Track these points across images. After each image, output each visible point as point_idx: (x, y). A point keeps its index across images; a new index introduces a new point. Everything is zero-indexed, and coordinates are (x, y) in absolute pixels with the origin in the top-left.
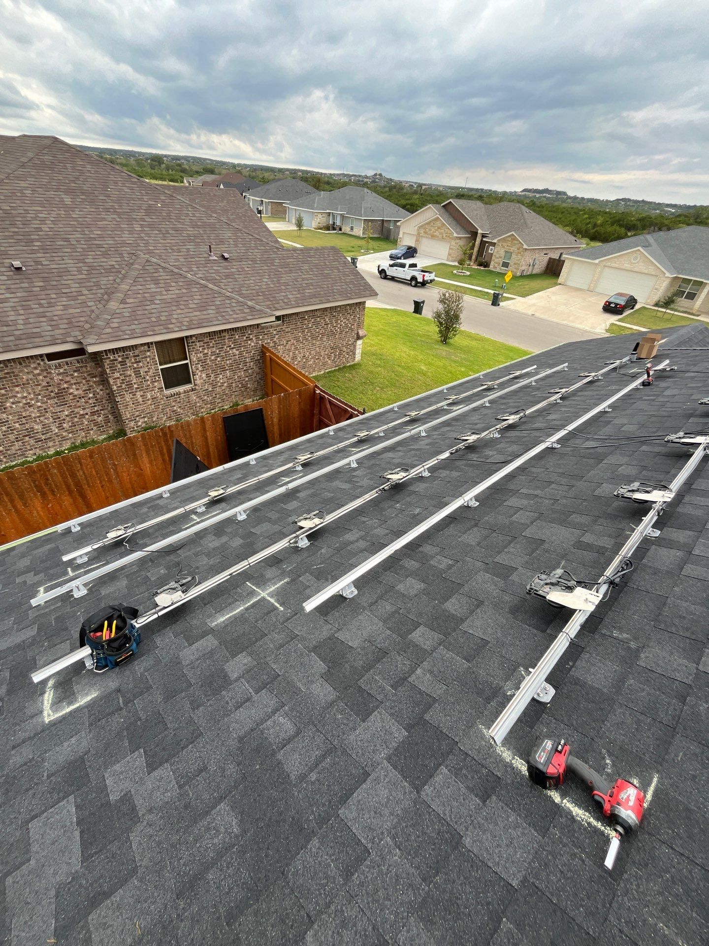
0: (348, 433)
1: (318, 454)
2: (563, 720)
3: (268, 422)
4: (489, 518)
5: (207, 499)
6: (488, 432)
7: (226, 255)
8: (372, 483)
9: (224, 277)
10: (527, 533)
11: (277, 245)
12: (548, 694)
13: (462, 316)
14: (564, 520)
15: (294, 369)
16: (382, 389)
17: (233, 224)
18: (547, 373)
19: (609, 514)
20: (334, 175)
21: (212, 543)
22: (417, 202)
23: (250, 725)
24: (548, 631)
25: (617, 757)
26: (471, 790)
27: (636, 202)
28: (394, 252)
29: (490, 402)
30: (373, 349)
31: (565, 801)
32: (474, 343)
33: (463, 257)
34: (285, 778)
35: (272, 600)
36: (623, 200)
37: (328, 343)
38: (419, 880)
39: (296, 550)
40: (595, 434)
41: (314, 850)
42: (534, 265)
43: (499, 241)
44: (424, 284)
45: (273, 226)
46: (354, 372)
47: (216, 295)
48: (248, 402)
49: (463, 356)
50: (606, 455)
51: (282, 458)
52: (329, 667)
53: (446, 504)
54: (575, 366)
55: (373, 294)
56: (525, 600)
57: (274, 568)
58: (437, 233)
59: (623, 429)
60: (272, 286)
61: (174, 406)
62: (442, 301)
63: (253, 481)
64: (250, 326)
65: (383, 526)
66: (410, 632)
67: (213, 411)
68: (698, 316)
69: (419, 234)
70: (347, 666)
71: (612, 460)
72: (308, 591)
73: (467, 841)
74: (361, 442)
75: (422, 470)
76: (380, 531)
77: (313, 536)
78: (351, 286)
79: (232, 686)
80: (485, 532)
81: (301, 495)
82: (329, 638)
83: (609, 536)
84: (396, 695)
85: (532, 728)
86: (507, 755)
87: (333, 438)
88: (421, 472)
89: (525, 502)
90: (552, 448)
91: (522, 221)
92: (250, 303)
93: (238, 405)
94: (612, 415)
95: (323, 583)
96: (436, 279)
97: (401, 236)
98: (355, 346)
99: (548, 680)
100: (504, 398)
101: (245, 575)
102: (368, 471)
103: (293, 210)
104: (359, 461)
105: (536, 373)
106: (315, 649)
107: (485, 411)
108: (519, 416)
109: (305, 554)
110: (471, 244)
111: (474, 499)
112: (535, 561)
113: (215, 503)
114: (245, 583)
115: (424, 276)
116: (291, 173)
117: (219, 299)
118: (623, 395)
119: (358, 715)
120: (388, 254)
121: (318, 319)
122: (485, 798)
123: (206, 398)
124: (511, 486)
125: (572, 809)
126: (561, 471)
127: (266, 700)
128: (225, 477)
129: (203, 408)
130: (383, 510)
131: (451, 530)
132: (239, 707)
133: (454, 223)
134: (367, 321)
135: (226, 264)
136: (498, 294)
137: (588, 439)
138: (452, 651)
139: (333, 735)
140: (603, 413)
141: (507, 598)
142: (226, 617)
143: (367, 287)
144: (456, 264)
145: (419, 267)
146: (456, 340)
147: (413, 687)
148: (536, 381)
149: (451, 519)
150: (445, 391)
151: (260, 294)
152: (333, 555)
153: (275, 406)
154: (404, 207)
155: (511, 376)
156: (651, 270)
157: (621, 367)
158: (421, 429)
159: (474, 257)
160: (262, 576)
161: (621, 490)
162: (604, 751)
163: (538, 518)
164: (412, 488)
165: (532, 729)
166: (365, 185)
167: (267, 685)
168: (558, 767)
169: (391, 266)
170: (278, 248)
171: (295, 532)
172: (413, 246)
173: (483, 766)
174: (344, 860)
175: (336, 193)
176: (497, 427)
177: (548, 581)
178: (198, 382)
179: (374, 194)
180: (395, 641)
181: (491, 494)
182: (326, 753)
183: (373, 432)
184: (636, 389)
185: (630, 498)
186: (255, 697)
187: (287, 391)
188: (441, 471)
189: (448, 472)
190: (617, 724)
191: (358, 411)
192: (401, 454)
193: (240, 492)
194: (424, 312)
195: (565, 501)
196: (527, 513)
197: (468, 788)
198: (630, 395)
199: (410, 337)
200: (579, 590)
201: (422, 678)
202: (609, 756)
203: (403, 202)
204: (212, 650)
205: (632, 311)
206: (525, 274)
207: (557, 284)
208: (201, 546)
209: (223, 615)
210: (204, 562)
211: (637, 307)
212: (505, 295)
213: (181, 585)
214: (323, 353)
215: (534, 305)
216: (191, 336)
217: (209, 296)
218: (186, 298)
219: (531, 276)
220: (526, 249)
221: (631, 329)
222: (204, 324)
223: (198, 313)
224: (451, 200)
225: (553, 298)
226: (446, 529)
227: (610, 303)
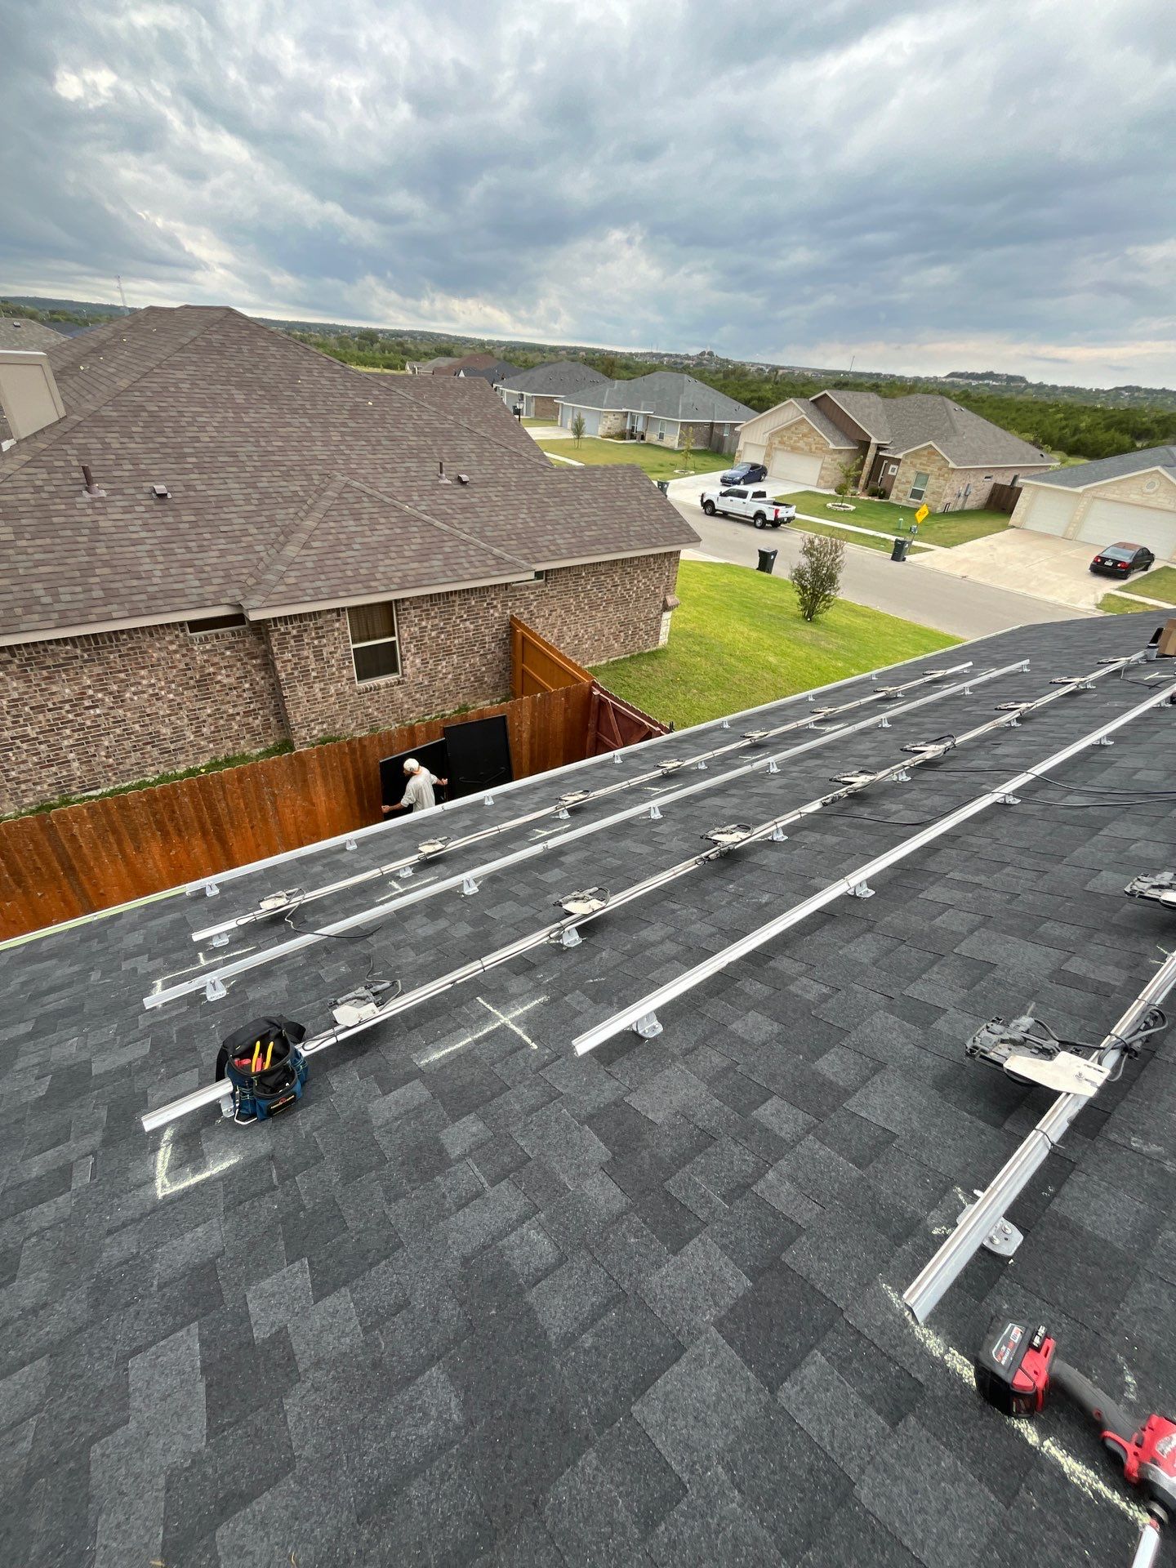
0: (646, 763)
1: (596, 793)
2: (1038, 1292)
3: (513, 739)
4: (894, 919)
5: (416, 857)
6: (888, 771)
7: (465, 477)
8: (685, 846)
9: (459, 511)
10: (963, 949)
11: (542, 463)
12: (1008, 1241)
13: (840, 576)
14: (1031, 931)
15: (560, 655)
16: (701, 691)
17: (478, 430)
18: (991, 675)
19: (1115, 925)
20: (636, 355)
21: (423, 929)
22: (769, 395)
23: (480, 1238)
24: (1006, 1126)
25: (1146, 1373)
26: (867, 1399)
28: (728, 472)
29: (891, 720)
30: (689, 627)
31: (1048, 1443)
32: (859, 621)
33: (844, 481)
34: (540, 1336)
35: (519, 1031)
37: (616, 615)
38: (775, 1552)
39: (559, 950)
40: (1084, 783)
41: (588, 1470)
42: (966, 496)
43: (906, 456)
44: (776, 524)
45: (537, 433)
46: (655, 663)
47: (445, 538)
48: (483, 704)
49: (841, 642)
50: (1105, 822)
51: (536, 798)
52: (614, 1153)
53: (817, 890)
54: (1043, 664)
55: (693, 539)
56: (963, 1067)
57: (522, 978)
58: (801, 444)
59: (1137, 777)
60: (532, 524)
61: (369, 707)
62: (808, 552)
63: (489, 832)
64: (494, 586)
65: (706, 920)
66: (755, 1105)
67: (427, 718)
69: (770, 445)
70: (645, 1153)
71: (1118, 830)
72: (578, 1020)
73: (863, 1493)
74: (668, 777)
75: (773, 829)
76: (701, 929)
77: (588, 929)
78: (657, 526)
79: (453, 1169)
80: (887, 943)
81: (568, 859)
82: (615, 1104)
83: (1118, 964)
84: (730, 1213)
85: (981, 1299)
86: (935, 1344)
87: (620, 768)
88: (769, 834)
89: (958, 895)
90: (1005, 804)
91: (947, 423)
92: (496, 551)
93: (467, 710)
94: (1114, 752)
95: (604, 1008)
96: (798, 516)
97: (740, 447)
98: (659, 622)
99: (1009, 1216)
100: (916, 715)
101: (475, 986)
102: (679, 826)
103: (569, 409)
104: (664, 809)
105: (972, 676)
106: (590, 1120)
107: (882, 736)
108: (943, 747)
109: (574, 959)
110: (858, 461)
111: (865, 885)
112: (979, 999)
113: (427, 864)
114: (474, 998)
115: (777, 511)
116: (568, 353)
117: (450, 544)
118: (1135, 719)
119: (664, 1242)
120: (718, 475)
121: (603, 578)
122: (894, 1418)
123: (418, 696)
124: (932, 865)
125: (1062, 1460)
126: (1022, 844)
127: (507, 1199)
128: (445, 823)
129: (412, 712)
130: (706, 892)
131: (826, 935)
132: (466, 1205)
133: (831, 427)
134: (680, 582)
135: (464, 490)
136: (903, 543)
137: (1070, 792)
138: (830, 1145)
139: (621, 1272)
140: (1098, 747)
141: (928, 1061)
142: (443, 1052)
143: (684, 528)
144: (833, 492)
145: (769, 497)
146: (830, 616)
147: (761, 1202)
148: (971, 689)
149: (824, 916)
150: (811, 699)
151: (513, 537)
152: (622, 963)
153: (526, 712)
154: (747, 403)
155: (928, 679)
157: (1129, 669)
158: (771, 761)
159: (862, 482)
160: (503, 989)
161: (1139, 884)
162: (1120, 1358)
163: (983, 925)
164: (754, 859)
165: (981, 1301)
166: (685, 369)
167: (510, 1172)
168: (1034, 1377)
169: (723, 495)
170: (544, 467)
171: (558, 921)
172: (760, 462)
173: (890, 1359)
174: (641, 1497)
175: (639, 382)
176: (904, 763)
177: (1006, 1036)
178: (408, 671)
179: (699, 383)
180: (728, 1119)
181: (895, 878)
182: (608, 1302)
183: (688, 762)
184: (1159, 709)
185: (1155, 900)
186: (491, 1192)
187: (544, 689)
188: (805, 833)
189: (818, 836)
190: (1145, 1310)
191: (660, 726)
192: (736, 800)
193: (468, 850)
194: (775, 568)
195: (1031, 897)
196: (962, 914)
197: (862, 1395)
198: (1147, 719)
199: (750, 609)
200: (1064, 1057)
201: (776, 1188)
202: (1131, 1369)
203: (747, 395)
204: (420, 1105)
205: (1145, 573)
206: (950, 509)
207: (1007, 527)
208: (405, 932)
209: (439, 1049)
210: (410, 960)
211: (1154, 567)
212: (915, 543)
213: (374, 994)
214: (606, 632)
215: (966, 560)
216: (403, 600)
217: (435, 539)
218: (399, 542)
219: (962, 514)
220: (953, 470)
221: (1143, 604)
222: (424, 582)
223: (415, 565)
224: (826, 392)
225: (1001, 550)
226: (817, 933)
227: (1104, 559)
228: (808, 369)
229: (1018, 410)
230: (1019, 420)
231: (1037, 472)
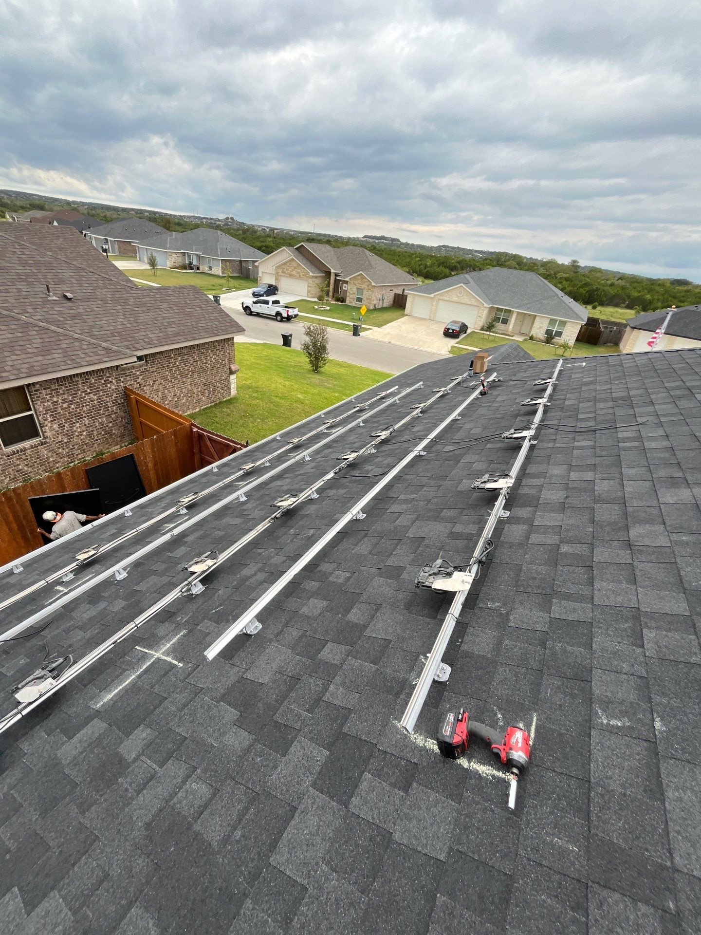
0: (233, 468)
1: (203, 493)
2: (460, 693)
3: (141, 468)
4: (377, 527)
5: (74, 564)
6: (365, 449)
7: (69, 295)
8: (263, 513)
9: (69, 319)
10: (410, 534)
11: (129, 285)
12: (445, 673)
13: (328, 346)
14: (438, 517)
15: (165, 409)
16: (263, 420)
17: (74, 263)
18: (407, 391)
19: (471, 505)
20: (185, 217)
21: (87, 613)
22: (271, 244)
23: (157, 805)
24: (438, 617)
25: (505, 710)
26: (393, 785)
27: (453, 248)
28: (256, 289)
29: (364, 421)
30: (248, 382)
31: (472, 763)
32: (342, 370)
33: (321, 293)
34: (206, 848)
35: (169, 659)
36: (443, 246)
37: (200, 380)
38: (358, 894)
39: (190, 598)
40: (452, 439)
41: (248, 913)
42: (383, 300)
43: (350, 279)
44: (289, 319)
45: (122, 265)
46: (231, 406)
47: (61, 338)
48: (115, 449)
49: (335, 383)
50: (462, 456)
51: (162, 504)
52: (241, 712)
53: (336, 521)
54: (429, 383)
55: (241, 330)
56: (416, 594)
57: (166, 624)
58: (294, 273)
59: (471, 432)
60: (129, 325)
61: (19, 465)
62: (309, 333)
63: (130, 534)
64: (108, 368)
65: (280, 554)
66: (319, 651)
67: (71, 465)
68: (512, 336)
69: (277, 273)
70: (260, 705)
71: (467, 459)
72: (208, 639)
73: (397, 836)
74: (248, 475)
75: (311, 492)
76: (277, 560)
77: (208, 579)
78: (216, 323)
79: (131, 769)
80: (374, 540)
81: (189, 539)
82: (238, 682)
83: (474, 523)
84: (313, 718)
85: (437, 707)
86: (419, 740)
87: (217, 474)
88: (310, 495)
89: (404, 506)
90: (420, 456)
91: (367, 262)
92: (104, 344)
93: (104, 454)
94: (462, 421)
95: (224, 626)
96: (300, 314)
97: (260, 274)
98: (229, 381)
99: (443, 660)
100: (375, 417)
101: (134, 639)
102: (258, 502)
103: (144, 250)
104: (247, 494)
105: (399, 393)
106: (223, 698)
107: (360, 431)
108: (389, 432)
109: (200, 601)
110: (326, 282)
111: (361, 512)
112: (420, 557)
113: (85, 567)
114: (134, 648)
115: (288, 311)
116: (137, 213)
117: (67, 341)
118: (469, 404)
119: (277, 752)
120: (250, 291)
121: (186, 357)
122: (406, 788)
123: (60, 450)
124: (391, 495)
125: (478, 768)
126: (429, 474)
127: (175, 770)
128: (95, 535)
129: (58, 462)
130: (278, 537)
131: (345, 544)
132: (142, 790)
133: (309, 263)
134: (238, 355)
135: (70, 304)
136: (357, 326)
137: (447, 444)
138: (360, 659)
139: (254, 782)
140: (455, 421)
141: (401, 596)
142: (114, 692)
143: (232, 323)
144: (316, 300)
145: (282, 303)
146: (326, 368)
147: (329, 704)
148: (399, 399)
149: (343, 534)
150: (323, 416)
151: (116, 334)
152: (232, 594)
153: (148, 450)
154: (259, 249)
155: (379, 397)
156: (473, 302)
157: (463, 381)
158: (305, 454)
159: (331, 294)
160: (153, 635)
161: (476, 483)
162: (495, 708)
163: (417, 519)
164: (303, 512)
165: (437, 709)
166: (218, 227)
167: (173, 753)
168: (461, 734)
169: (255, 303)
170: (131, 288)
171: (186, 580)
172: (273, 283)
173: (401, 758)
174: (282, 909)
175: (189, 234)
176: (372, 443)
177: (431, 572)
178: (48, 434)
179: (228, 236)
180: (305, 665)
181: (375, 505)
182: (248, 804)
183: (258, 463)
184: (476, 399)
185: (484, 489)
186: (160, 772)
187: (159, 432)
188: (328, 491)
189: (334, 491)
190: (502, 681)
191: (240, 444)
192: (288, 480)
193: (115, 550)
194: (292, 344)
195: (436, 500)
196: (407, 516)
197: (391, 784)
198: (473, 404)
199: (282, 368)
200: (456, 574)
201: (337, 694)
202: (499, 711)
203: (259, 244)
204: (100, 735)
205: (466, 335)
206: (377, 307)
207: (404, 315)
208: (72, 618)
209: (110, 691)
210: (79, 637)
211: (469, 331)
212: (363, 326)
213: (50, 671)
214: (195, 391)
215: (388, 334)
216: (33, 384)
217: (53, 339)
218: (22, 343)
219: (383, 309)
220: (374, 286)
221: (467, 349)
222: (49, 370)
223: (40, 358)
224: (302, 243)
225: (403, 327)
226: (340, 545)
227: (448, 329)
228: (291, 231)
229: (399, 256)
230: (400, 261)
231: (413, 287)
